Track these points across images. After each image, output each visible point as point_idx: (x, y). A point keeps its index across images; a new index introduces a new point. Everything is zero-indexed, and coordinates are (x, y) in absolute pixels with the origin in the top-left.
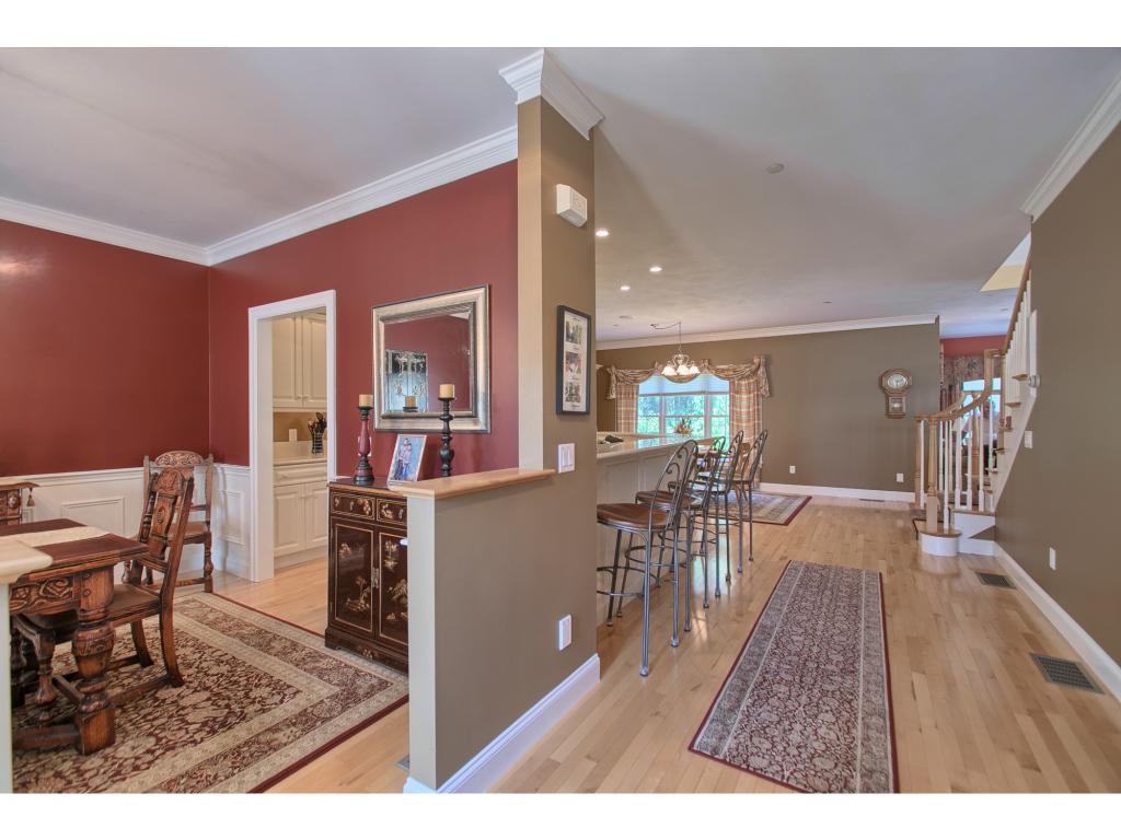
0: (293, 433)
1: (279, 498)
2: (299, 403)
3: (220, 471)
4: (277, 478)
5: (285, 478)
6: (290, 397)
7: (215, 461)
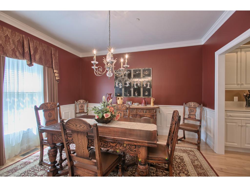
0: (236, 98)
1: (228, 123)
2: (239, 86)
3: (205, 110)
4: (227, 116)
5: (231, 116)
6: (235, 84)
7: (203, 106)
